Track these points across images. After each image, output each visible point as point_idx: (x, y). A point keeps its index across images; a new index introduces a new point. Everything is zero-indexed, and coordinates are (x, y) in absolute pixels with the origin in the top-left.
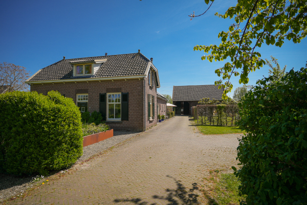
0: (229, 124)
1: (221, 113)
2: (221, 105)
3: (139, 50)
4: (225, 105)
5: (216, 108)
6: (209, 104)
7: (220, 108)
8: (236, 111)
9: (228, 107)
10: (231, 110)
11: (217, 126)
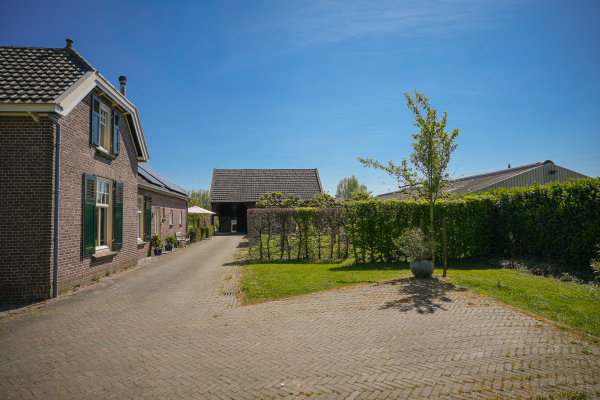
0: (326, 252)
1: (306, 229)
2: (308, 209)
3: (69, 42)
4: (316, 209)
5: (296, 215)
6: (281, 206)
7: (304, 216)
8: (340, 224)
9: (321, 214)
10: (330, 221)
11: (298, 261)
